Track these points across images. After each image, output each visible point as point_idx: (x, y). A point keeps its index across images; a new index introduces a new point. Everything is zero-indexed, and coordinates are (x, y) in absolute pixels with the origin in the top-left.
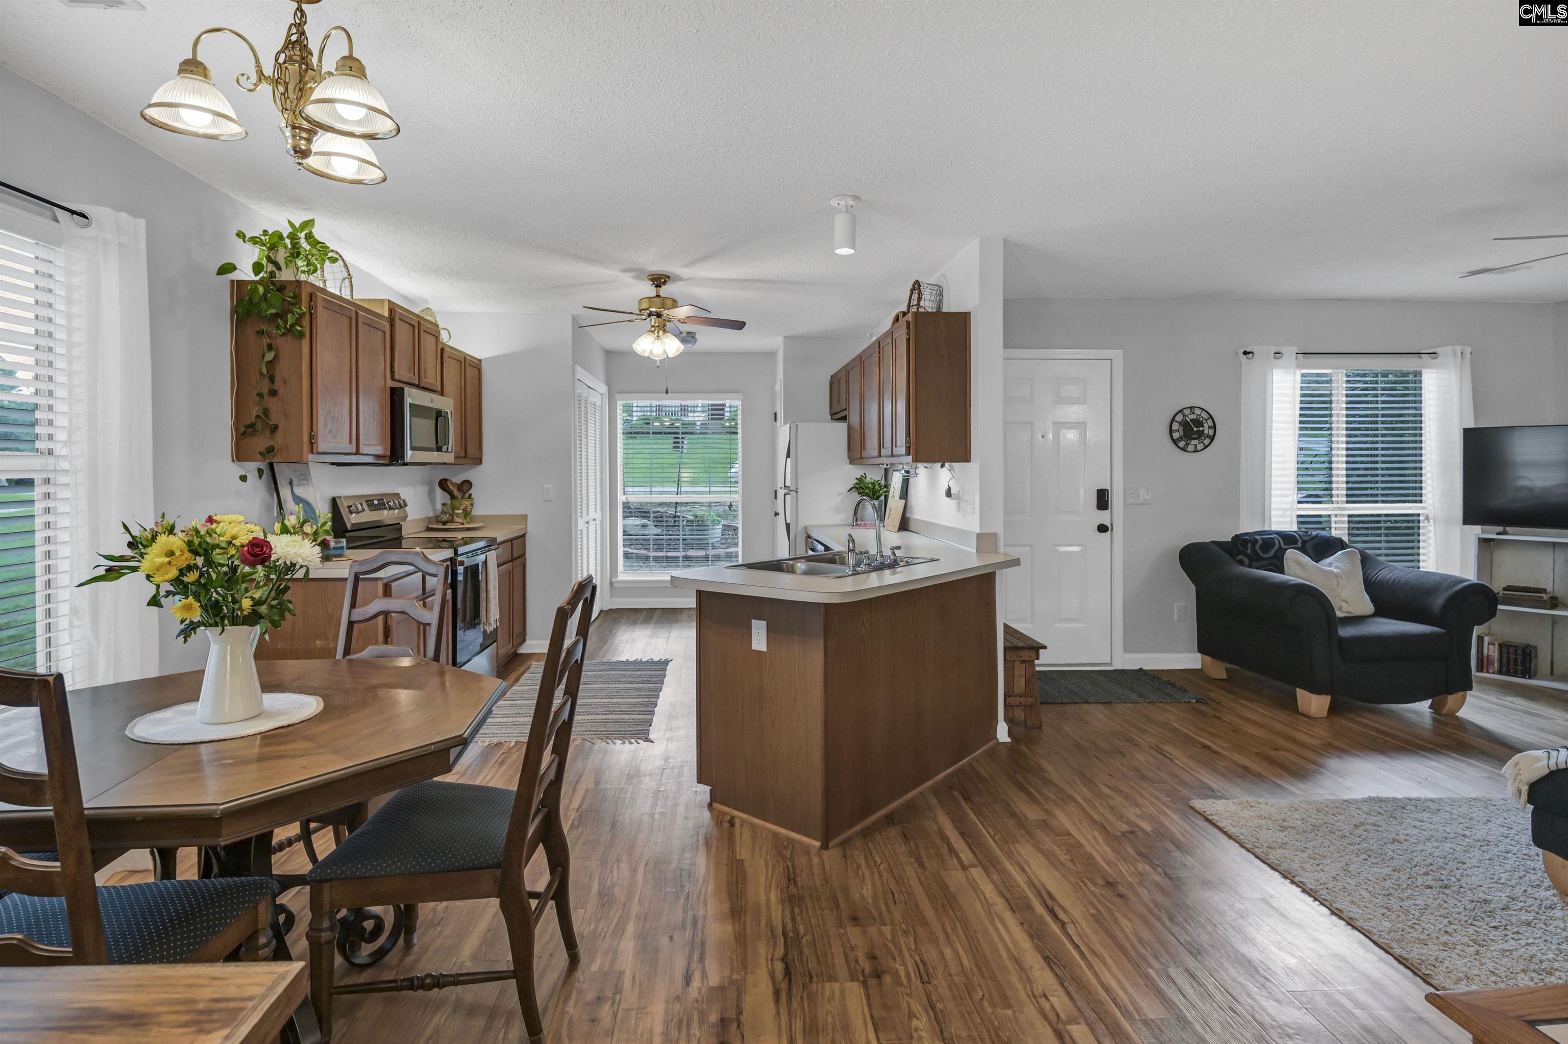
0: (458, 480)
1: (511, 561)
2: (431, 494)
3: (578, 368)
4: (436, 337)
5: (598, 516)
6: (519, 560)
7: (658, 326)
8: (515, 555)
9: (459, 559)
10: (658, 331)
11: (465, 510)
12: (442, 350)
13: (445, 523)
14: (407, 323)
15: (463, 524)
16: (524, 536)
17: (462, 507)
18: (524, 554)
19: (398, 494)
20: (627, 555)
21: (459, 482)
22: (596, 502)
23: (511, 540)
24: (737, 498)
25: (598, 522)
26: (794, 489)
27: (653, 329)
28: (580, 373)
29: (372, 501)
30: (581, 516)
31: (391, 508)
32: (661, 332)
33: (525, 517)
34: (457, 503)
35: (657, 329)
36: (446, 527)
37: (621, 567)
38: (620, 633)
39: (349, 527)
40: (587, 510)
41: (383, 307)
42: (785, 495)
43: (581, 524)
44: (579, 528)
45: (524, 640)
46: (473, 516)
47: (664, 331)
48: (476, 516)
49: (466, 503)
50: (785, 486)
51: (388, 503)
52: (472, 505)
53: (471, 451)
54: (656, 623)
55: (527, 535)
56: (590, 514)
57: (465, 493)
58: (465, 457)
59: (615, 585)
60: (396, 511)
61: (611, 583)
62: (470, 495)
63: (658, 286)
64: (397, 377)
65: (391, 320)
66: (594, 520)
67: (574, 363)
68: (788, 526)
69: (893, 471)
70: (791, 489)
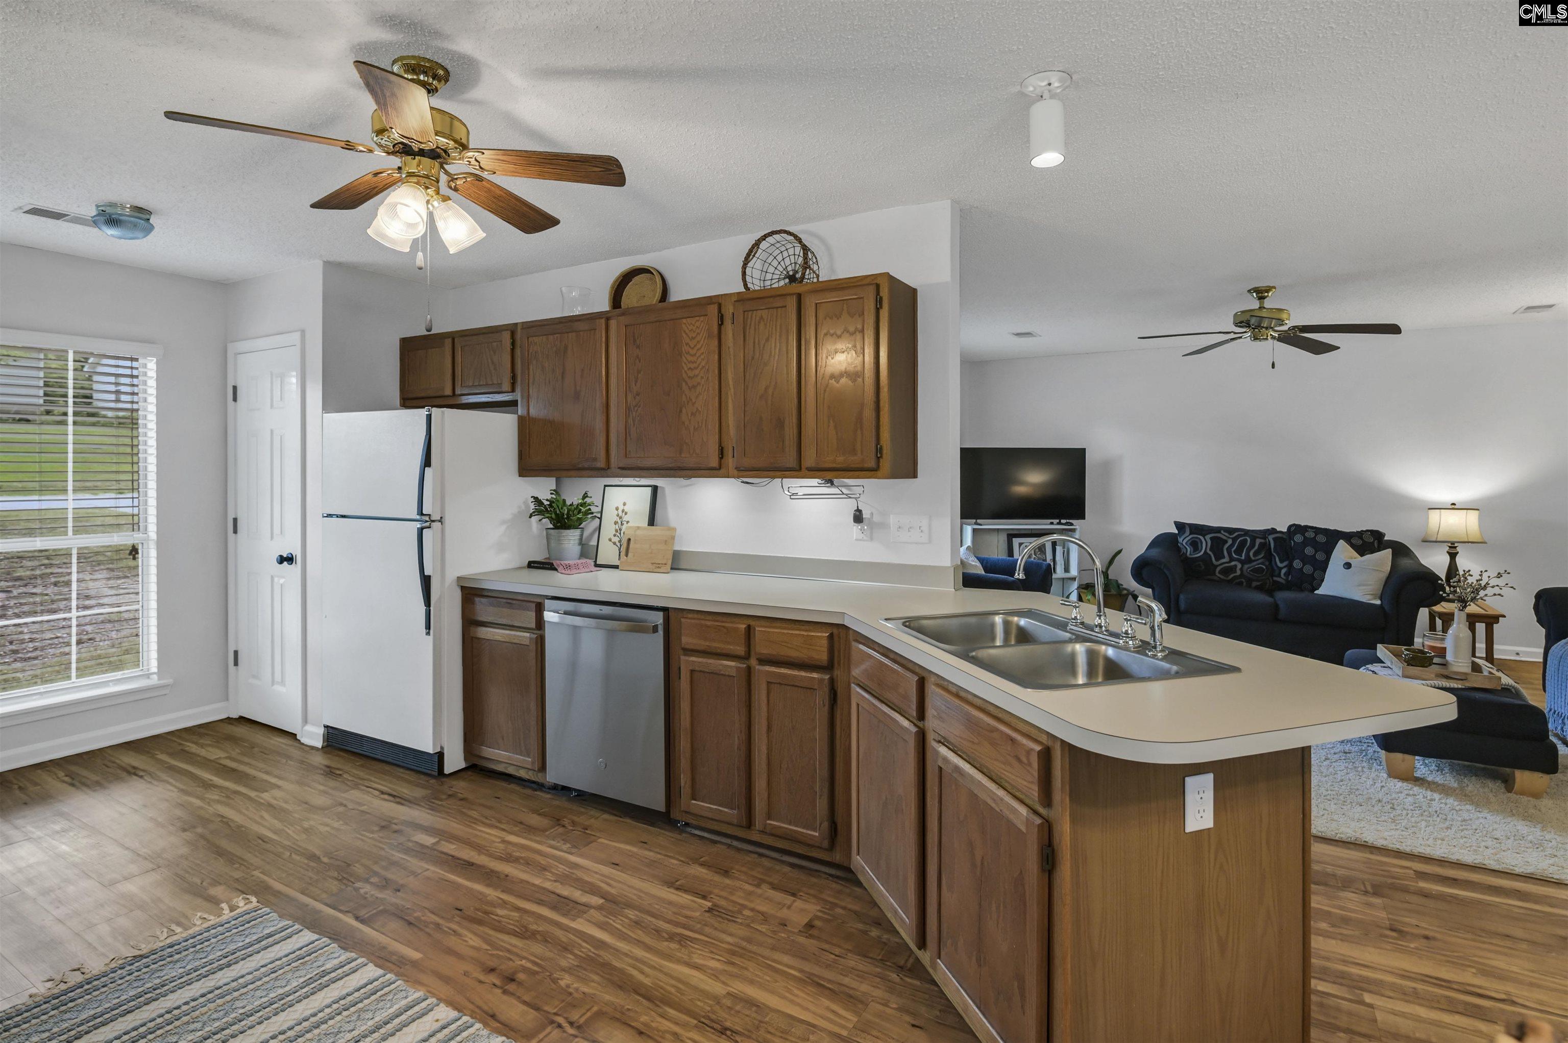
26: (438, 517)
42: (421, 530)
50: (421, 513)
68: (426, 582)
69: (605, 486)
70: (433, 519)
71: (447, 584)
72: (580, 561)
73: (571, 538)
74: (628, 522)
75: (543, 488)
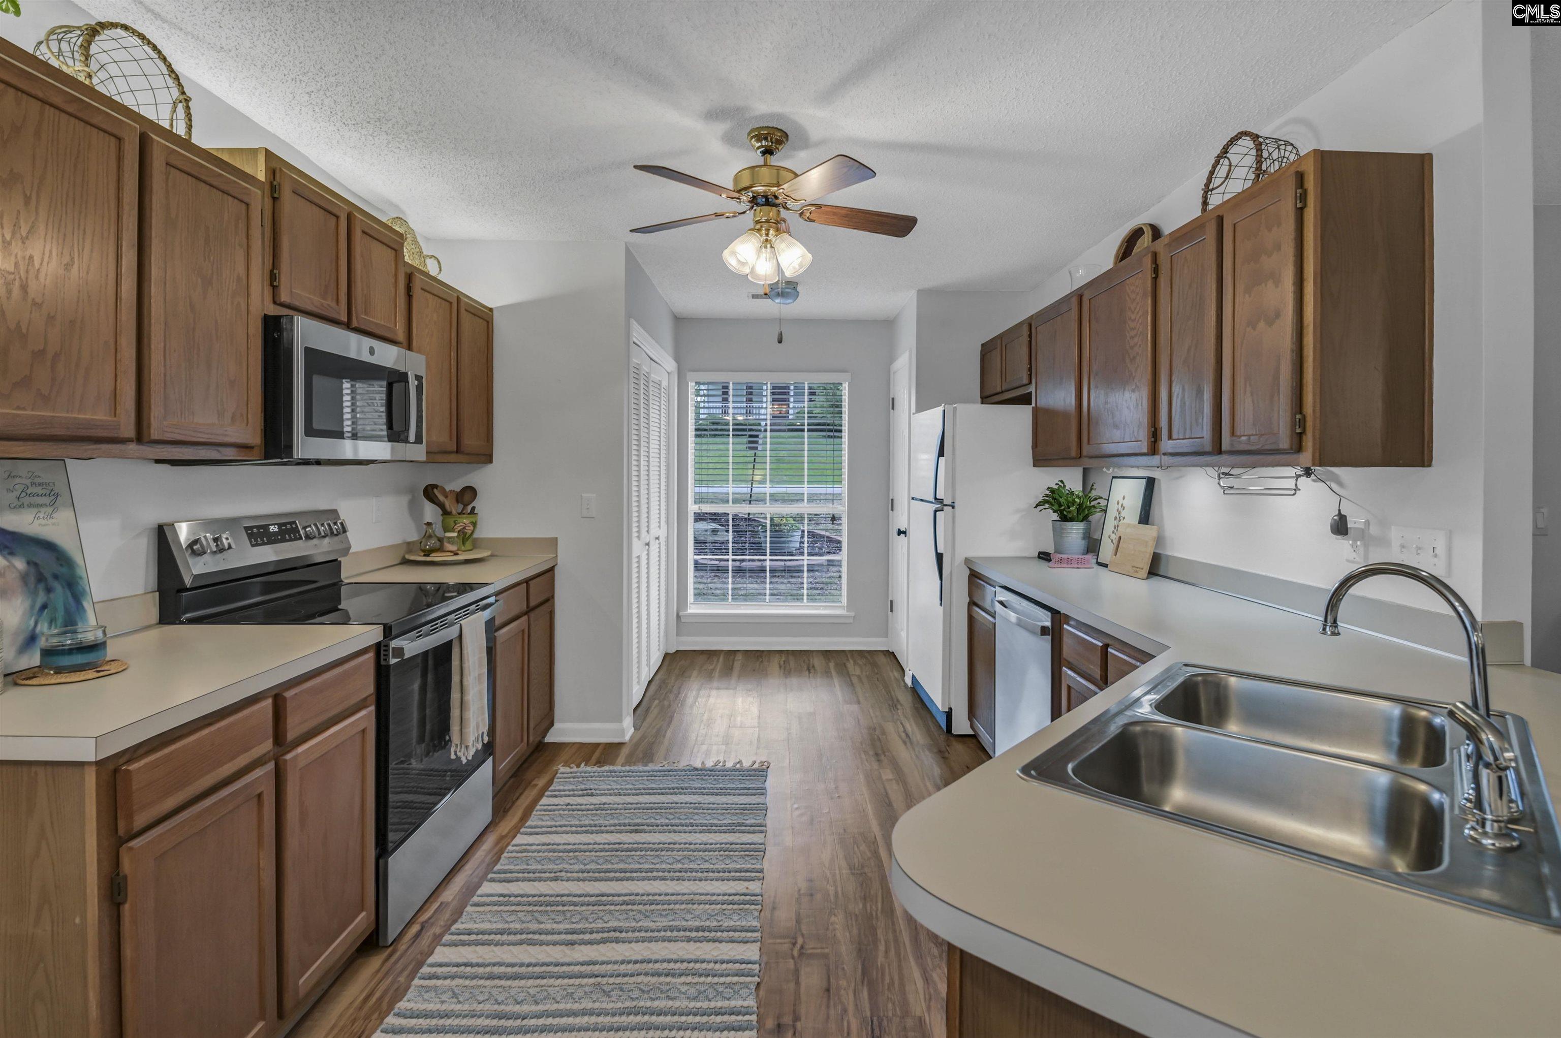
0: (456, 486)
1: (526, 613)
2: (414, 510)
3: (635, 325)
4: (396, 250)
5: (662, 533)
6: (542, 608)
7: (767, 221)
8: (533, 603)
9: (394, 644)
10: (768, 230)
11: (462, 532)
12: (410, 277)
13: (428, 553)
14: (320, 207)
15: (456, 554)
16: (552, 569)
17: (458, 527)
18: (553, 597)
19: (334, 512)
20: (698, 567)
21: (458, 489)
22: (659, 518)
23: (527, 581)
24: (841, 509)
25: (663, 540)
26: (950, 503)
27: (758, 227)
28: (638, 333)
29: (266, 527)
30: (639, 537)
31: (308, 537)
32: (772, 232)
33: (554, 542)
34: (450, 521)
35: (766, 226)
36: (428, 559)
37: (691, 598)
38: (692, 695)
39: (188, 581)
40: (648, 526)
41: (256, 161)
42: (936, 511)
43: (637, 548)
44: (634, 555)
45: (552, 724)
46: (476, 540)
47: (778, 230)
48: (483, 539)
49: (466, 521)
50: (936, 498)
51: (305, 528)
52: (474, 524)
53: (470, 441)
54: (739, 677)
55: (556, 569)
56: (652, 532)
57: (466, 505)
58: (458, 451)
59: (683, 620)
60: (327, 540)
61: (678, 617)
62: (474, 508)
63: (768, 152)
64: (284, 297)
65: (273, 189)
66: (657, 538)
67: (629, 316)
68: (939, 557)
69: (1114, 477)
70: (945, 503)
71: (956, 564)
72: (1083, 557)
73: (1075, 530)
74: (1124, 518)
75: (1048, 478)
